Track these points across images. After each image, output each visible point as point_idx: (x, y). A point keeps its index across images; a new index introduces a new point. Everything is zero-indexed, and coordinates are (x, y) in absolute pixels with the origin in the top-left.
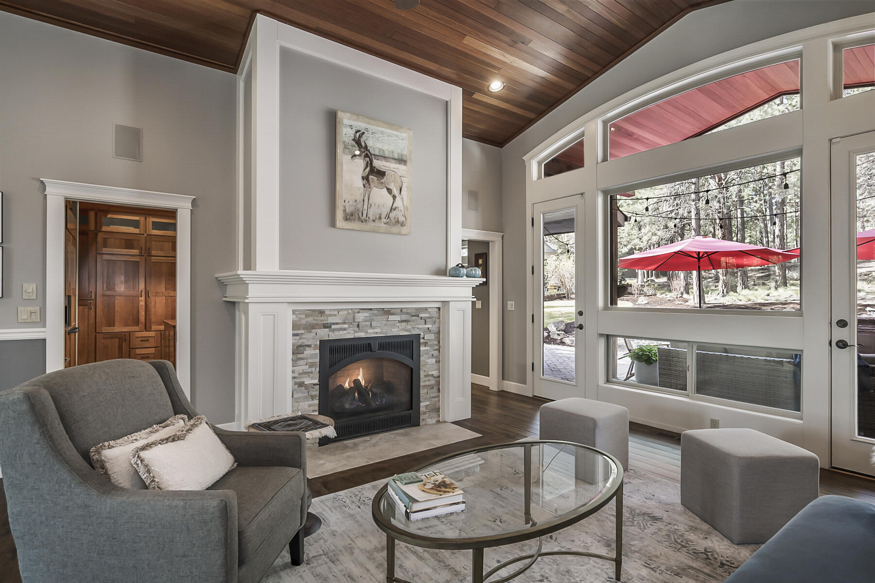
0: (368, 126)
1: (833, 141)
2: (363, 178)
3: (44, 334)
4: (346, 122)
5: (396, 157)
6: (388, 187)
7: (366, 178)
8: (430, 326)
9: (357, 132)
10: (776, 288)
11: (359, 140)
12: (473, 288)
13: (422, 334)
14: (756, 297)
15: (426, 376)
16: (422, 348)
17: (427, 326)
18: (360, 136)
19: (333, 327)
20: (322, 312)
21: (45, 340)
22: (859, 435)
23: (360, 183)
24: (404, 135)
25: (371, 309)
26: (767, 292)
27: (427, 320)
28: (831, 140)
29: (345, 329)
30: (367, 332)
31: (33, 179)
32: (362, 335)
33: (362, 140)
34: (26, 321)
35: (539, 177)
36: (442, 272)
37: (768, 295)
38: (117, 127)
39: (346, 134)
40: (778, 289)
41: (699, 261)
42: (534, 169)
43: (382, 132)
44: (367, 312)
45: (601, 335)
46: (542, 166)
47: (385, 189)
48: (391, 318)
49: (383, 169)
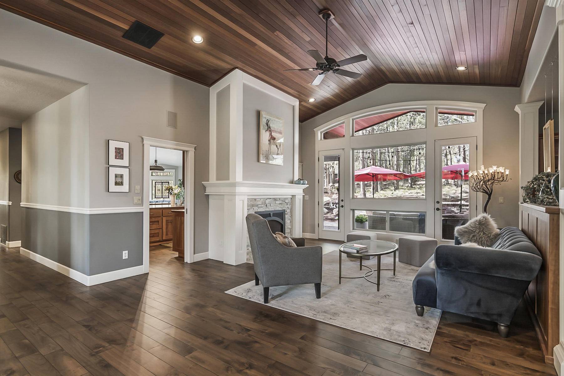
0: (271, 118)
1: (436, 141)
2: (269, 140)
3: (142, 209)
4: (264, 116)
5: (279, 131)
6: (277, 144)
7: (269, 141)
8: (288, 206)
9: (267, 120)
10: (395, 190)
11: (268, 124)
12: (303, 189)
13: (286, 210)
14: (388, 195)
15: (287, 228)
16: (286, 216)
17: (287, 206)
18: (268, 122)
19: (259, 206)
20: (255, 199)
21: (143, 212)
22: (442, 239)
23: (268, 142)
24: (281, 121)
25: (270, 198)
26: (392, 192)
27: (288, 203)
28: (435, 140)
29: (262, 207)
30: (269, 208)
31: (139, 136)
32: (267, 210)
33: (269, 123)
34: (137, 203)
35: (321, 139)
36: (292, 182)
37: (393, 193)
38: (168, 112)
39: (263, 121)
40: (396, 191)
41: (373, 177)
42: (319, 135)
43: (275, 120)
44: (269, 200)
45: (351, 210)
46: (322, 134)
47: (275, 146)
48: (277, 202)
49: (275, 136)
